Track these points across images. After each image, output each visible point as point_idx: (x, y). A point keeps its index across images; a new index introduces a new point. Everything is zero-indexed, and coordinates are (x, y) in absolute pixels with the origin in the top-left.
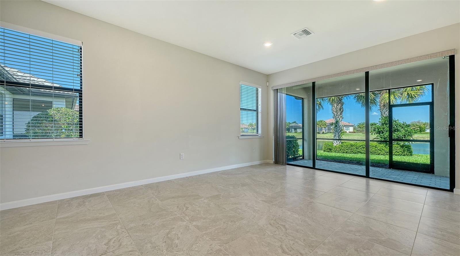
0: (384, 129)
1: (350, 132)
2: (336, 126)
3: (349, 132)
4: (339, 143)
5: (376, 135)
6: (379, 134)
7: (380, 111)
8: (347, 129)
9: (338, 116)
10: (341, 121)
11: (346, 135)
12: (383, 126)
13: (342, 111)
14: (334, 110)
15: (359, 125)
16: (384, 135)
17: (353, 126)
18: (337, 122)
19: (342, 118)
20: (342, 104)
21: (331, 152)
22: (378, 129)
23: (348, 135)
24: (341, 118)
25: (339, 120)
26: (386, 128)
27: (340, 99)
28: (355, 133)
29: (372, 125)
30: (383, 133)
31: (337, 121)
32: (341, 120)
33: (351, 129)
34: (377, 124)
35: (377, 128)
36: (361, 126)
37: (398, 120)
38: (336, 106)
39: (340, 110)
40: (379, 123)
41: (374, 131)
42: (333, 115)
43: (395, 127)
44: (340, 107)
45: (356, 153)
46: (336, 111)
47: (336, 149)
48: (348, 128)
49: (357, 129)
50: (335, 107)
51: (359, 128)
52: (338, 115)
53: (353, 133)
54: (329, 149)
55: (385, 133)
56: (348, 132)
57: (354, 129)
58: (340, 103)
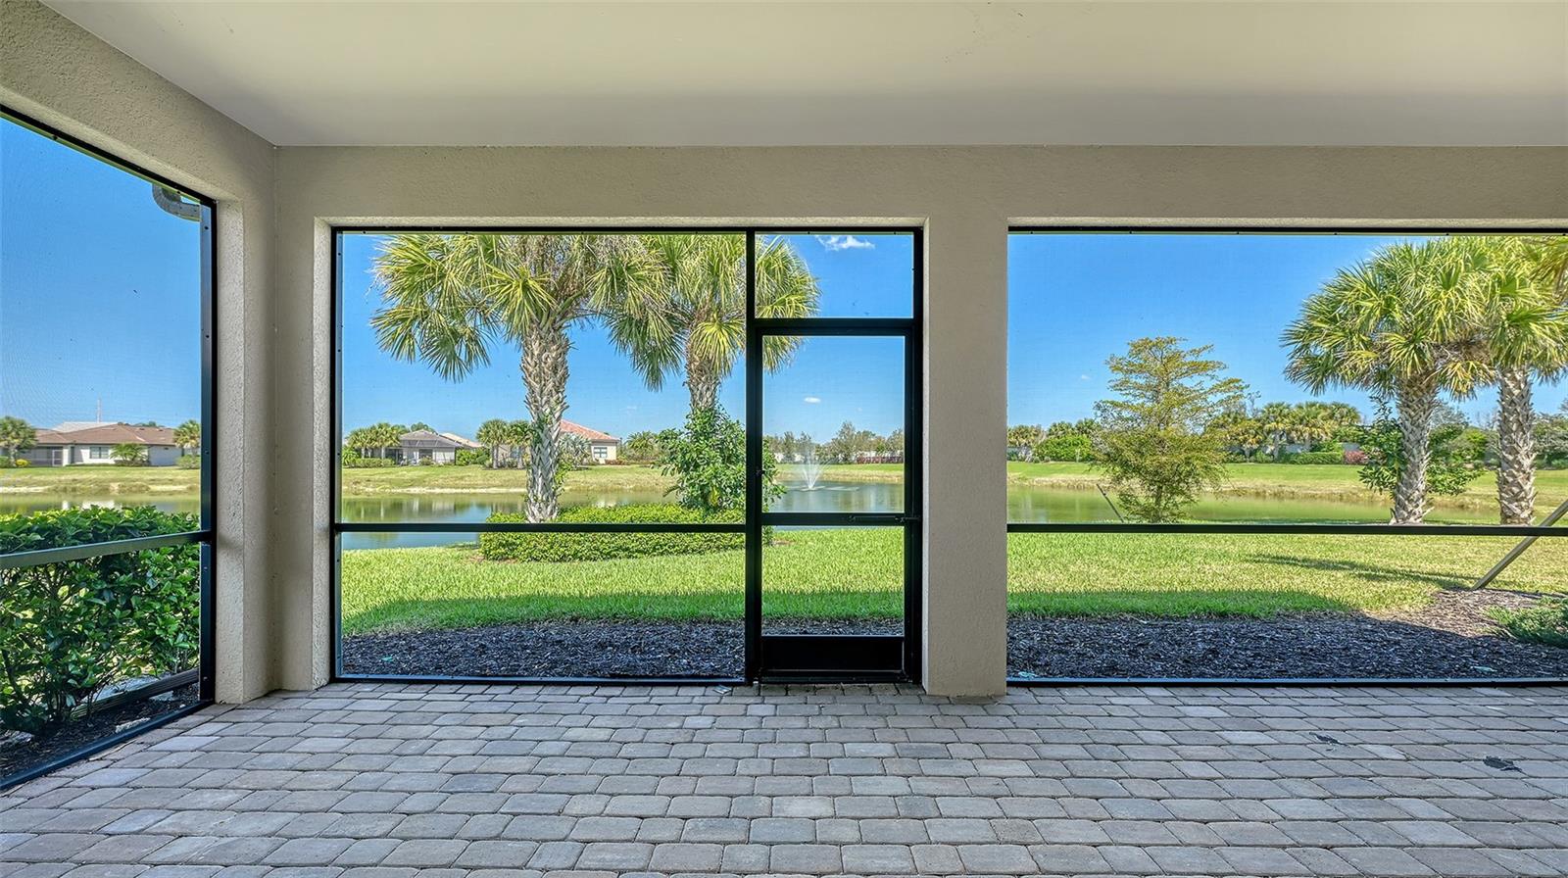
0: (701, 453)
1: (608, 463)
2: (539, 440)
3: (606, 461)
4: (552, 513)
5: (678, 476)
6: (686, 470)
7: (690, 389)
8: (600, 453)
9: (545, 398)
10: (558, 420)
11: (596, 470)
12: (698, 441)
13: (564, 377)
14: (531, 369)
15: (631, 439)
16: (699, 476)
17: (614, 443)
18: (541, 423)
19: (563, 409)
20: (564, 349)
21: (514, 557)
22: (684, 455)
23: (602, 470)
24: (559, 407)
25: (551, 413)
26: (707, 449)
27: (557, 325)
28: (620, 463)
29: (666, 438)
30: (697, 466)
31: (542, 416)
32: (557, 415)
33: (612, 453)
34: (681, 433)
35: (681, 449)
36: (637, 444)
37: (738, 422)
38: (536, 353)
39: (555, 373)
40: (686, 431)
41: (672, 460)
42: (527, 390)
43: (731, 447)
44: (556, 359)
45: (609, 553)
46: (538, 375)
47: (533, 543)
48: (603, 450)
49: (628, 454)
50: (533, 354)
51: (632, 450)
52: (545, 392)
53: (616, 464)
54: (504, 546)
55: (704, 469)
56: (602, 461)
57: (621, 452)
58: (553, 341)
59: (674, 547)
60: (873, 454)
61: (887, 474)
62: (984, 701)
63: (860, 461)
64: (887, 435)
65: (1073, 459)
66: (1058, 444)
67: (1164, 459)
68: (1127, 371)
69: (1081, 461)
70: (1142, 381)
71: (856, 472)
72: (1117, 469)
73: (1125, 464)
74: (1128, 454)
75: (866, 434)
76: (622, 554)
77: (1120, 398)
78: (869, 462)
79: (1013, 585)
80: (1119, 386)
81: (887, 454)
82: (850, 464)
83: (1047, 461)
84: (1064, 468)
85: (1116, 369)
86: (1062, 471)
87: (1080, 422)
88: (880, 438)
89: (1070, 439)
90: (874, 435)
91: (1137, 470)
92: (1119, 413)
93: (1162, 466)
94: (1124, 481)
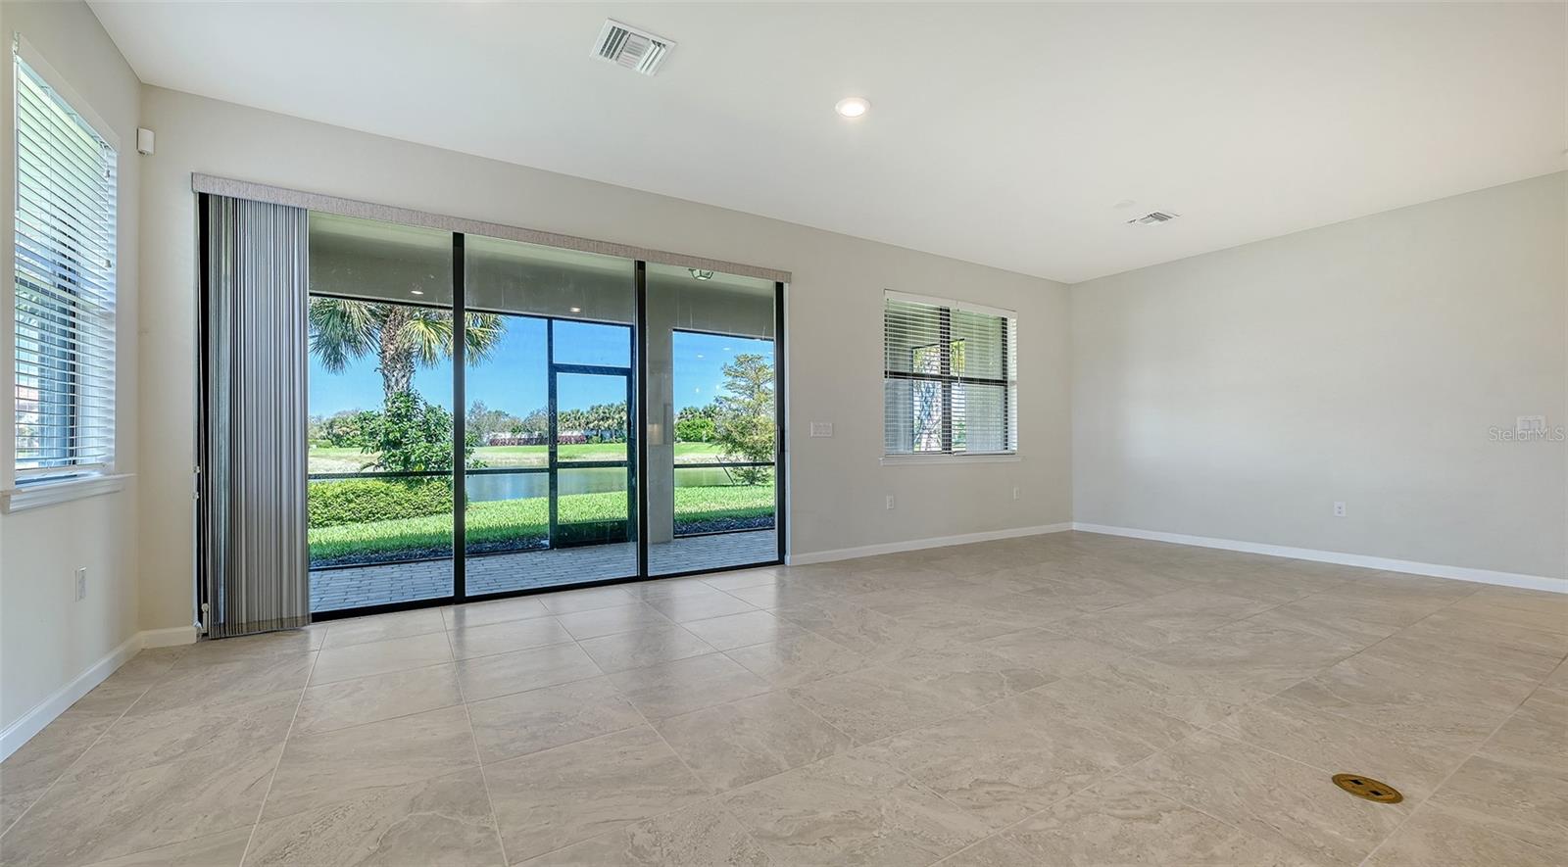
5: (378, 453)
7: (384, 374)
12: (401, 422)
26: (411, 429)
29: (365, 419)
34: (380, 416)
40: (383, 413)
41: (372, 440)
43: (433, 428)
59: (386, 514)
60: (508, 435)
61: (525, 456)
62: (668, 542)
63: (493, 443)
64: (522, 416)
65: (701, 440)
66: (688, 426)
67: (756, 438)
68: (734, 377)
69: (706, 441)
70: (743, 383)
71: (489, 455)
72: (729, 445)
73: (733, 441)
74: (735, 434)
75: (499, 414)
76: (334, 522)
77: (730, 394)
78: (504, 444)
79: (677, 510)
80: (729, 386)
81: (525, 436)
82: (481, 446)
83: (679, 442)
84: (692, 449)
85: (726, 374)
86: (691, 450)
87: (706, 407)
88: (514, 419)
89: (698, 421)
90: (507, 415)
91: (741, 445)
92: (730, 406)
93: (755, 442)
94: (734, 454)
